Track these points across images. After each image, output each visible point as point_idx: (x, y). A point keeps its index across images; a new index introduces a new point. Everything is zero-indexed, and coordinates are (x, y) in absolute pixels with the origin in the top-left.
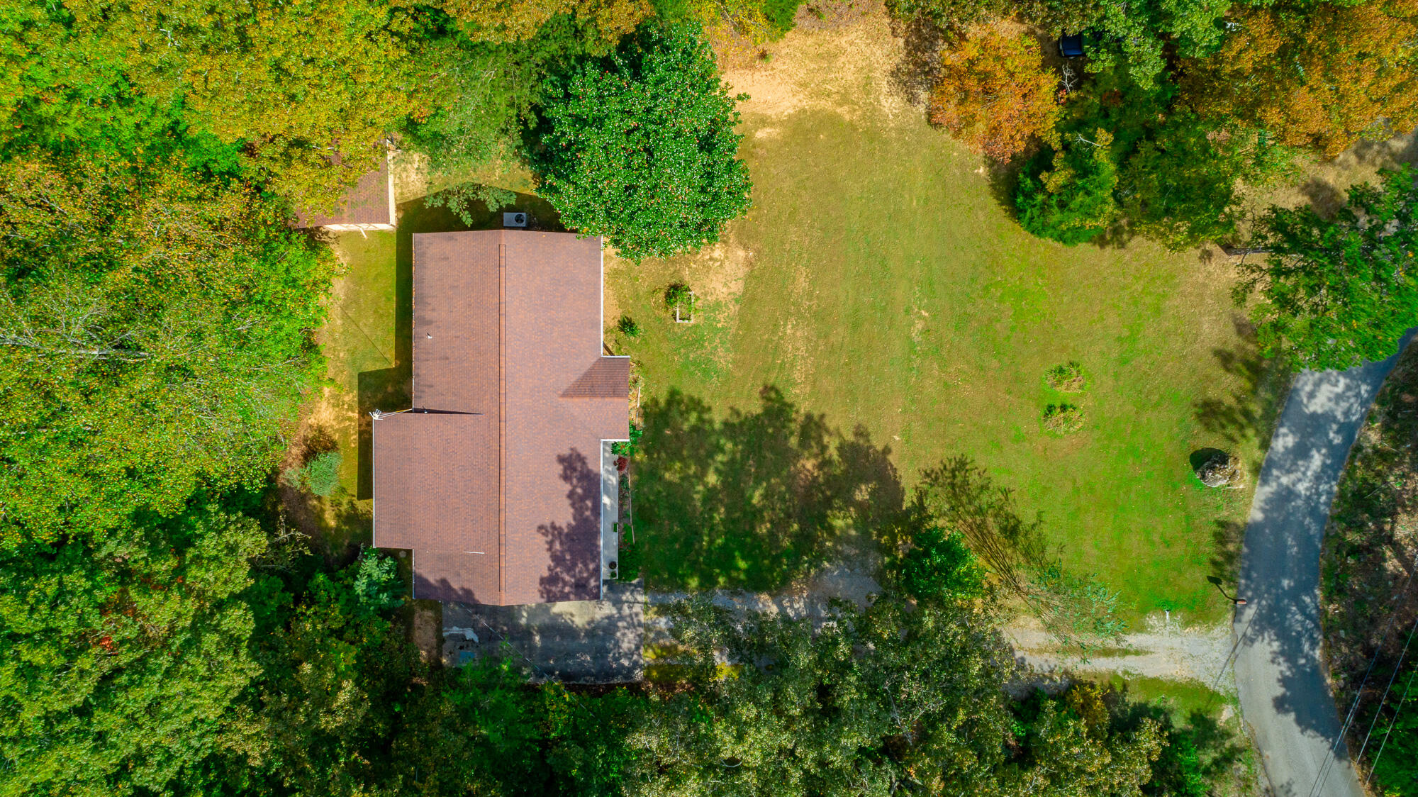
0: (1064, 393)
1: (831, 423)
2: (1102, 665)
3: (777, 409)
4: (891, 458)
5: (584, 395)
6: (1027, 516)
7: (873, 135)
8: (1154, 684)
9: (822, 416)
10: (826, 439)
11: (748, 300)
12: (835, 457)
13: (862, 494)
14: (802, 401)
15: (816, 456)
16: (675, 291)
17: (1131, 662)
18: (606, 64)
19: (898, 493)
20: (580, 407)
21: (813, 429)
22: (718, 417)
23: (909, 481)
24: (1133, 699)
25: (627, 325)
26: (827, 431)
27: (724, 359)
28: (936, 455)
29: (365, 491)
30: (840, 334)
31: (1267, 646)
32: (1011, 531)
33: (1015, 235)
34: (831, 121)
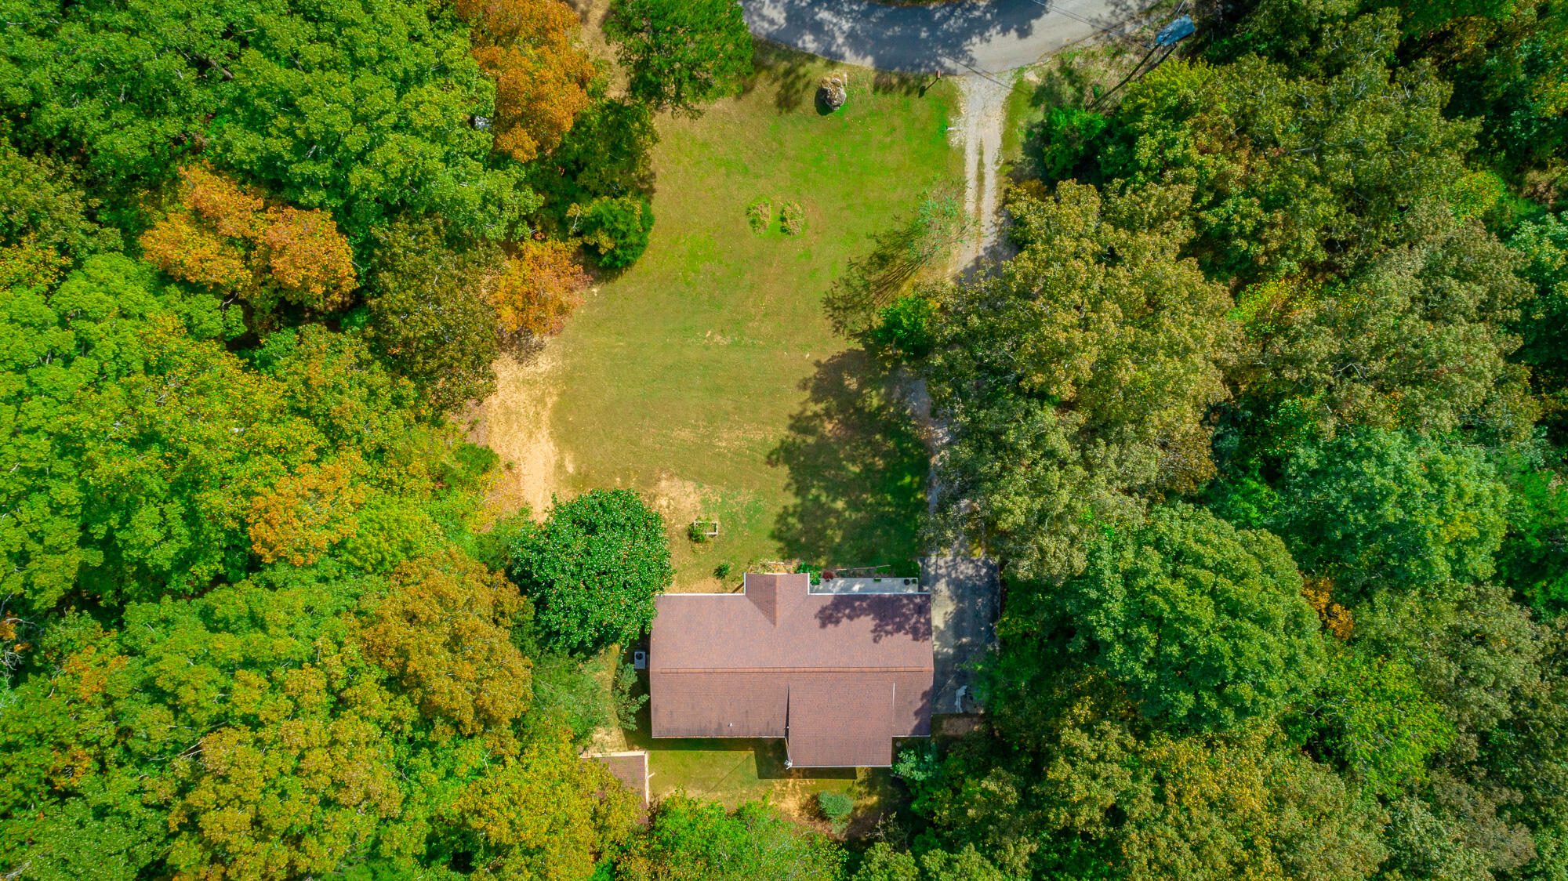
0: (770, 217)
1: (796, 409)
2: (991, 181)
3: (786, 454)
4: (823, 361)
5: (774, 609)
6: (871, 247)
7: (568, 378)
8: (1007, 139)
9: (791, 416)
10: (809, 413)
11: (700, 478)
12: (823, 405)
13: (852, 383)
14: (778, 433)
15: (822, 421)
16: (693, 535)
17: (988, 159)
18: (541, 604)
19: (852, 354)
20: (782, 612)
21: (801, 425)
22: (792, 500)
23: (843, 345)
24: (1019, 156)
25: (720, 573)
26: (802, 413)
27: (746, 496)
28: (822, 323)
29: (850, 773)
30: (726, 403)
31: (976, 47)
32: (882, 260)
33: (646, 263)
34: (559, 413)
